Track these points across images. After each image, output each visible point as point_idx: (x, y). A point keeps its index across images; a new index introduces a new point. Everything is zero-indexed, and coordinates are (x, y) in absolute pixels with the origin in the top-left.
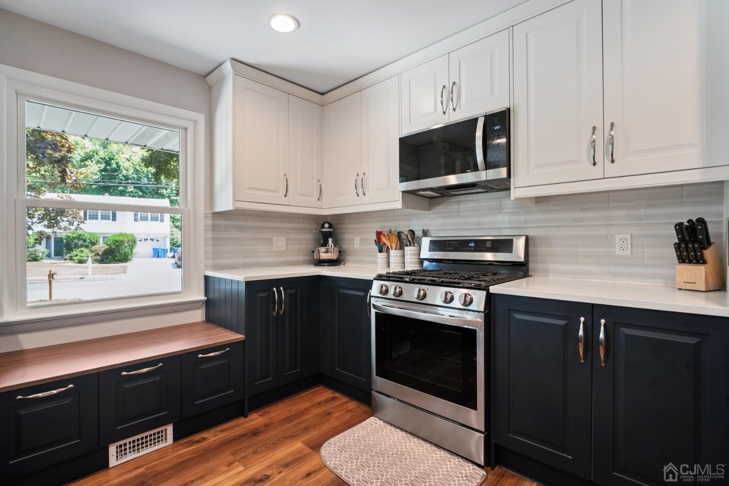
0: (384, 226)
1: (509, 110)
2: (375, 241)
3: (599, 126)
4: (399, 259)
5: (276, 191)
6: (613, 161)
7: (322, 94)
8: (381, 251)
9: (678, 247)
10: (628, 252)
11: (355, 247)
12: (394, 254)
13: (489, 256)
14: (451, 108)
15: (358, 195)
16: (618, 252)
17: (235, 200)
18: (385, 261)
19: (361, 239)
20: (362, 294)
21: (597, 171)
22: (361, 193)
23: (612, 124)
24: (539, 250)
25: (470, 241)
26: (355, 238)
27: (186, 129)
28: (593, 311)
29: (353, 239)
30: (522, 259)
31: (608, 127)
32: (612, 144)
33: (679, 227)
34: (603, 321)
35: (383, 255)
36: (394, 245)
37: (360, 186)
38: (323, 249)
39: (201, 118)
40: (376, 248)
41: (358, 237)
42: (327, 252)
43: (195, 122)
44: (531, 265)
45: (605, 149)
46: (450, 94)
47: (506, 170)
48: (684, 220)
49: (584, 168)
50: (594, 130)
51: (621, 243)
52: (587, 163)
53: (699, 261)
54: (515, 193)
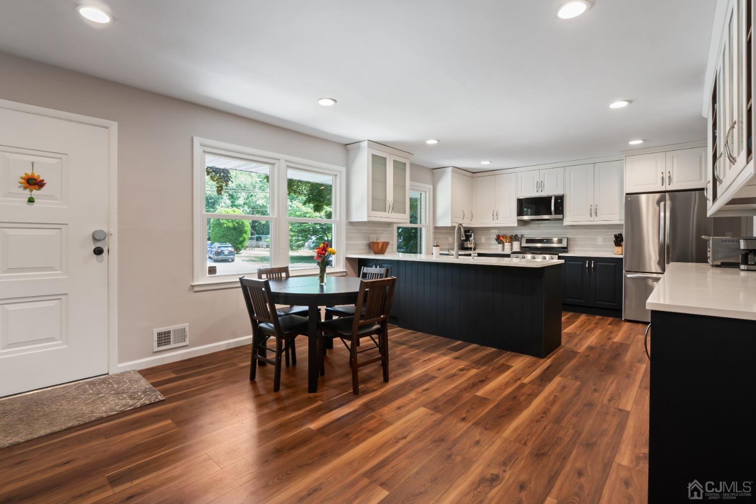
0: (502, 233)
1: (563, 195)
2: (496, 239)
3: (593, 205)
4: (510, 247)
6: (597, 216)
7: (473, 173)
8: (499, 243)
9: (614, 241)
10: (602, 244)
11: (482, 241)
12: (507, 245)
13: (539, 245)
14: (540, 189)
15: (493, 220)
16: (599, 244)
17: (452, 222)
18: (502, 248)
19: (486, 238)
21: (592, 219)
22: (495, 218)
23: (597, 205)
24: (571, 243)
25: (545, 239)
27: (426, 192)
28: (590, 259)
29: (481, 238)
30: (566, 246)
31: (595, 206)
32: (597, 211)
33: (616, 236)
34: (593, 262)
35: (501, 245)
36: (508, 241)
37: (495, 215)
38: (468, 243)
39: (431, 187)
40: (497, 243)
41: (484, 237)
42: (472, 244)
44: (569, 248)
45: (594, 212)
46: (540, 185)
47: (562, 216)
48: (617, 234)
49: (589, 218)
50: (591, 206)
51: (600, 240)
52: (589, 216)
53: (620, 245)
54: (566, 223)
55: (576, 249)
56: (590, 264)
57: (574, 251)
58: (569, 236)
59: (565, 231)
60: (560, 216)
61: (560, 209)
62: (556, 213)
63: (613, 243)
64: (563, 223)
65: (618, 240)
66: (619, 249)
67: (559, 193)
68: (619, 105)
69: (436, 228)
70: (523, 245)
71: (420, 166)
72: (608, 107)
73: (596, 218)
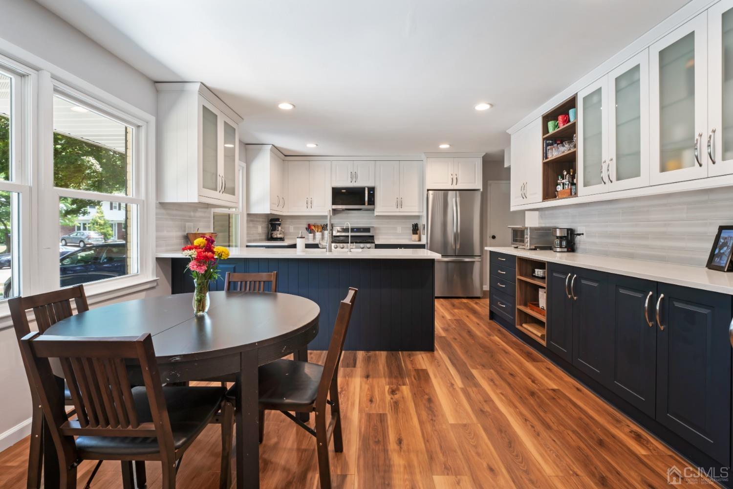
0: (312, 222)
1: (375, 187)
2: (306, 228)
4: (320, 237)
5: (276, 204)
6: (401, 208)
7: (286, 156)
8: (310, 233)
9: (412, 230)
10: (400, 232)
11: (290, 231)
12: (318, 234)
14: (354, 180)
15: (307, 208)
16: (398, 232)
17: (271, 209)
18: (312, 237)
19: (294, 228)
21: (398, 210)
22: (309, 207)
23: (402, 198)
24: (379, 232)
25: (355, 229)
26: (291, 226)
27: (239, 171)
29: (289, 227)
31: (400, 199)
32: (401, 203)
33: (412, 225)
35: (312, 235)
36: (319, 230)
37: (309, 204)
38: (276, 232)
40: (307, 232)
41: (292, 227)
42: (280, 234)
43: (243, 168)
44: (375, 237)
45: (399, 204)
46: (354, 176)
47: (373, 206)
48: (414, 223)
49: (394, 209)
50: (397, 198)
51: (399, 229)
52: (395, 207)
53: (417, 234)
54: (376, 214)
55: (380, 237)
57: (379, 239)
58: (374, 226)
59: (371, 221)
60: (371, 207)
61: (372, 202)
62: (369, 204)
63: (411, 232)
64: (374, 213)
65: (415, 229)
66: (416, 237)
67: (371, 185)
68: (482, 107)
69: (249, 215)
70: (334, 234)
72: (474, 108)
73: (401, 210)
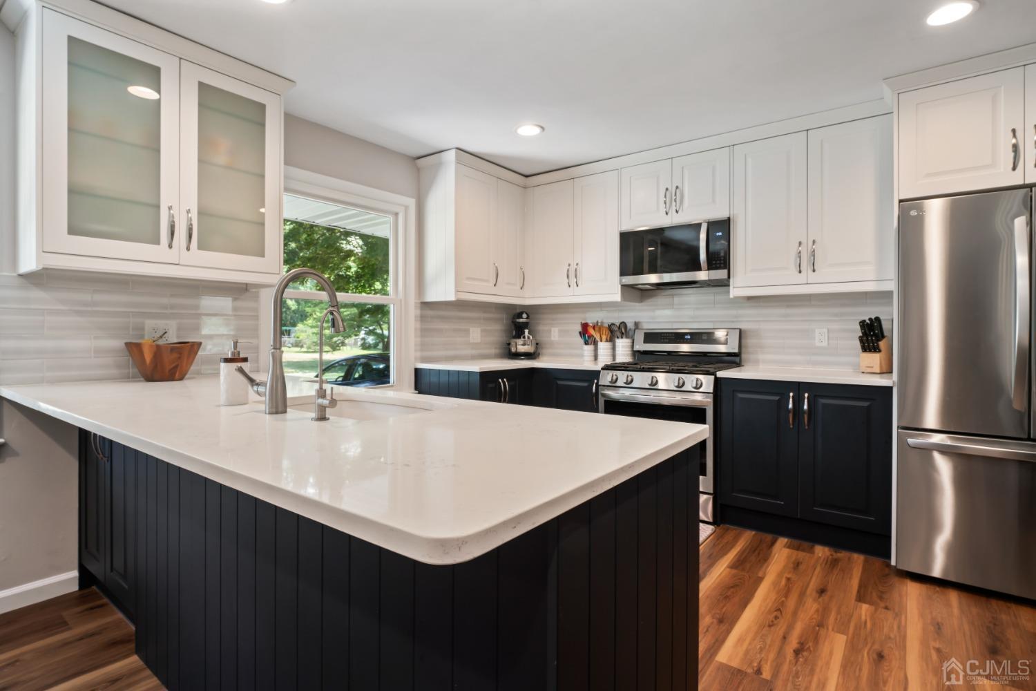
0: (592, 318)
1: (729, 218)
2: (580, 333)
3: (804, 241)
4: (609, 352)
5: (487, 281)
6: (814, 271)
7: (527, 176)
8: (586, 343)
9: (861, 339)
10: (825, 344)
11: (553, 339)
12: (604, 347)
14: (674, 208)
15: (569, 286)
16: (818, 344)
17: (457, 291)
18: (592, 353)
19: (560, 331)
20: (585, 384)
21: (802, 278)
22: (573, 284)
23: (814, 242)
24: (750, 342)
25: (686, 334)
26: (553, 329)
27: (397, 214)
28: (799, 387)
29: (550, 331)
30: (736, 351)
31: (810, 243)
32: (814, 256)
33: (862, 323)
34: (806, 395)
35: (590, 348)
36: (604, 337)
37: (573, 275)
38: (520, 341)
39: (411, 202)
40: (582, 341)
41: (556, 329)
42: (524, 345)
43: (406, 208)
44: (744, 356)
45: (808, 260)
46: (674, 197)
47: (725, 271)
48: (866, 318)
49: (791, 275)
50: (801, 244)
51: (820, 337)
52: (794, 270)
53: (876, 349)
54: (734, 292)
55: (761, 357)
56: (798, 402)
57: (757, 362)
58: (743, 326)
59: (734, 312)
60: (720, 274)
61: (720, 260)
62: (711, 267)
63: (858, 344)
64: (728, 292)
65: (872, 335)
66: (874, 360)
67: (719, 214)
69: (425, 305)
70: (637, 348)
71: (378, 146)
73: (813, 277)
